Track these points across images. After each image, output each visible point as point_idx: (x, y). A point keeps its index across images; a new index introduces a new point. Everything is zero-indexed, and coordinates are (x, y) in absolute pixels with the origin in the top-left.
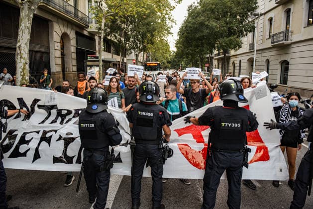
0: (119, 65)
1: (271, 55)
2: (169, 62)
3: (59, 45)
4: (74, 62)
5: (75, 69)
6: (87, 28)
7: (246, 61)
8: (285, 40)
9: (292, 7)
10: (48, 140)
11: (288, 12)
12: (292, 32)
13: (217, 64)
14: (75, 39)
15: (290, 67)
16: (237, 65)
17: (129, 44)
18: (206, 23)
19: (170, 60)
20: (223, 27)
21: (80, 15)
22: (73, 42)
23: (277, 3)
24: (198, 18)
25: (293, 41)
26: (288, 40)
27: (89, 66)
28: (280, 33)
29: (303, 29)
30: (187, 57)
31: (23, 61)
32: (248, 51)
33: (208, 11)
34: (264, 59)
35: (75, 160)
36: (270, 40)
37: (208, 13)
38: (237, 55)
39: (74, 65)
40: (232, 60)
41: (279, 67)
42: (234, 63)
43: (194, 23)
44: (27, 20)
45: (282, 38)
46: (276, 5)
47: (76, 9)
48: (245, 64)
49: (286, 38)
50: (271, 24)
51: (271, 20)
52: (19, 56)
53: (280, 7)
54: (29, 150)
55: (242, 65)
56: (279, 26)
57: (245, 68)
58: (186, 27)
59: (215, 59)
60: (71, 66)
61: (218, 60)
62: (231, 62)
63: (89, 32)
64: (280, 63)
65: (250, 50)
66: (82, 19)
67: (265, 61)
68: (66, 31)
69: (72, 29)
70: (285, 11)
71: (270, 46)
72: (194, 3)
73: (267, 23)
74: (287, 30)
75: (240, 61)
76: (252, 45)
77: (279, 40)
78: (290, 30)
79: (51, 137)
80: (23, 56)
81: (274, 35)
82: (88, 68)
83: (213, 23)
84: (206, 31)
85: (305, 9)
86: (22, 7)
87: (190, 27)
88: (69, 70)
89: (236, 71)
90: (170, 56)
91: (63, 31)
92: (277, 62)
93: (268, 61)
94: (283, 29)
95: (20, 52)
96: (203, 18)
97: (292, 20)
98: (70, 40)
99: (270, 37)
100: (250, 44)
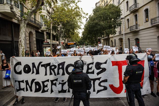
0: (55, 45)
1: (130, 36)
2: (79, 42)
3: (28, 37)
4: (35, 46)
5: (36, 49)
6: (40, 28)
7: (118, 39)
8: (136, 29)
9: (138, 14)
10: (55, 84)
11: (136, 16)
12: (139, 25)
13: (103, 42)
14: (35, 34)
15: (140, 41)
16: (114, 42)
17: (62, 35)
18: (99, 23)
19: (79, 41)
20: (107, 24)
21: (37, 22)
22: (34, 36)
23: (130, 12)
24: (95, 21)
25: (140, 29)
26: (137, 29)
27: (44, 47)
28: (134, 26)
29: (144, 24)
30: (89, 39)
31: (22, 48)
32: (118, 35)
33: (99, 17)
34: (127, 38)
35: (67, 91)
36: (129, 29)
37: (99, 18)
38: (113, 37)
39: (35, 47)
40: (111, 39)
41: (134, 42)
42: (112, 41)
43: (93, 24)
44: (23, 28)
45: (134, 28)
46: (130, 13)
47: (35, 19)
48: (117, 41)
49: (137, 28)
50: (128, 22)
51: (128, 20)
52: (21, 45)
53: (132, 14)
54: (48, 89)
55: (116, 41)
56: (133, 22)
57: (118, 43)
58: (89, 25)
59: (102, 39)
60: (34, 48)
61: (104, 40)
62: (110, 41)
63: (41, 30)
64: (135, 39)
65: (119, 34)
66: (38, 24)
67: (127, 39)
68: (31, 30)
69: (34, 29)
70: (135, 16)
71: (129, 32)
72: (92, 14)
73: (126, 21)
74: (137, 24)
75: (115, 40)
76: (120, 32)
77: (133, 29)
78: (138, 24)
79: (56, 83)
80: (22, 45)
81: (130, 27)
82: (44, 48)
83: (102, 23)
84: (99, 27)
85: (144, 14)
86: (21, 22)
87: (91, 25)
88: (33, 49)
89: (113, 45)
90: (79, 39)
91: (30, 31)
92: (134, 39)
93: (129, 39)
94: (134, 24)
95: (21, 44)
96: (97, 21)
97: (138, 20)
98: (33, 35)
99: (128, 28)
100: (119, 32)
